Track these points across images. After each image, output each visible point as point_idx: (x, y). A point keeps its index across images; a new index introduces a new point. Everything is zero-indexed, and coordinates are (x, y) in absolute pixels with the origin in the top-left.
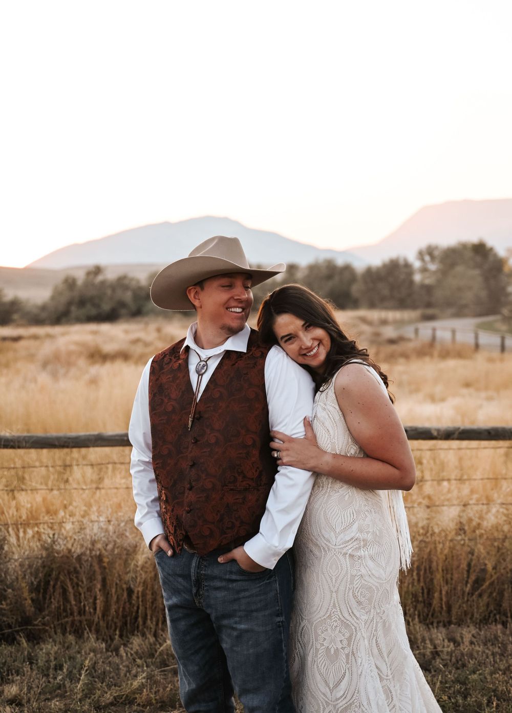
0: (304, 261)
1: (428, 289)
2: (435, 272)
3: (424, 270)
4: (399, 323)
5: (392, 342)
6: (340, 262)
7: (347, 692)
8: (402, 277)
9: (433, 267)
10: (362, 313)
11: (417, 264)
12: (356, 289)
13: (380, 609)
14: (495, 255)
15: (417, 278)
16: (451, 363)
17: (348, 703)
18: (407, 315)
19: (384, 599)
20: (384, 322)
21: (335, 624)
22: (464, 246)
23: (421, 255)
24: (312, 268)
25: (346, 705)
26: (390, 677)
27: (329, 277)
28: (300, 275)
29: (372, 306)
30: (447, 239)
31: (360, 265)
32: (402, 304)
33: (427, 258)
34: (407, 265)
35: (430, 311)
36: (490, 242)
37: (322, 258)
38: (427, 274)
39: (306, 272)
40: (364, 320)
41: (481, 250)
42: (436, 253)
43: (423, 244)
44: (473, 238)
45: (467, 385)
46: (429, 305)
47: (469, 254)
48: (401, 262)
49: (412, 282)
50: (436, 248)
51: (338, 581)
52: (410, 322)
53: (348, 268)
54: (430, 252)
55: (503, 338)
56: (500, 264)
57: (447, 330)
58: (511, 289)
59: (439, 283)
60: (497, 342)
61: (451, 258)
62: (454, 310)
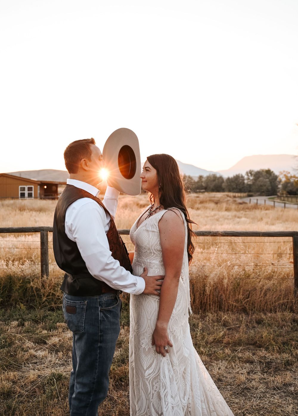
0: (205, 175)
1: (250, 186)
2: (252, 180)
3: (249, 179)
4: (240, 197)
5: (240, 204)
6: (218, 176)
7: (155, 369)
8: (241, 181)
9: (251, 178)
10: (226, 193)
11: (246, 177)
12: (224, 185)
13: (173, 329)
14: (274, 174)
15: (246, 181)
17: (156, 375)
18: (242, 194)
19: (175, 324)
20: (235, 197)
22: (263, 171)
23: (247, 173)
24: (208, 177)
25: (155, 376)
26: (178, 364)
27: (214, 180)
28: (203, 180)
29: (230, 191)
30: (257, 168)
31: (225, 176)
32: (240, 191)
33: (249, 175)
34: (242, 177)
35: (251, 194)
36: (272, 170)
38: (249, 180)
39: (206, 179)
40: (228, 196)
41: (269, 172)
42: (253, 173)
43: (248, 170)
44: (266, 168)
45: (278, 219)
46: (250, 191)
47: (264, 174)
48: (240, 176)
49: (244, 183)
50: (253, 171)
51: (151, 314)
52: (244, 197)
53: (221, 178)
54: (251, 172)
55: (285, 203)
56: (276, 177)
57: (262, 200)
58: (280, 186)
59: (254, 183)
60: (283, 205)
61: (258, 175)
62: (259, 193)
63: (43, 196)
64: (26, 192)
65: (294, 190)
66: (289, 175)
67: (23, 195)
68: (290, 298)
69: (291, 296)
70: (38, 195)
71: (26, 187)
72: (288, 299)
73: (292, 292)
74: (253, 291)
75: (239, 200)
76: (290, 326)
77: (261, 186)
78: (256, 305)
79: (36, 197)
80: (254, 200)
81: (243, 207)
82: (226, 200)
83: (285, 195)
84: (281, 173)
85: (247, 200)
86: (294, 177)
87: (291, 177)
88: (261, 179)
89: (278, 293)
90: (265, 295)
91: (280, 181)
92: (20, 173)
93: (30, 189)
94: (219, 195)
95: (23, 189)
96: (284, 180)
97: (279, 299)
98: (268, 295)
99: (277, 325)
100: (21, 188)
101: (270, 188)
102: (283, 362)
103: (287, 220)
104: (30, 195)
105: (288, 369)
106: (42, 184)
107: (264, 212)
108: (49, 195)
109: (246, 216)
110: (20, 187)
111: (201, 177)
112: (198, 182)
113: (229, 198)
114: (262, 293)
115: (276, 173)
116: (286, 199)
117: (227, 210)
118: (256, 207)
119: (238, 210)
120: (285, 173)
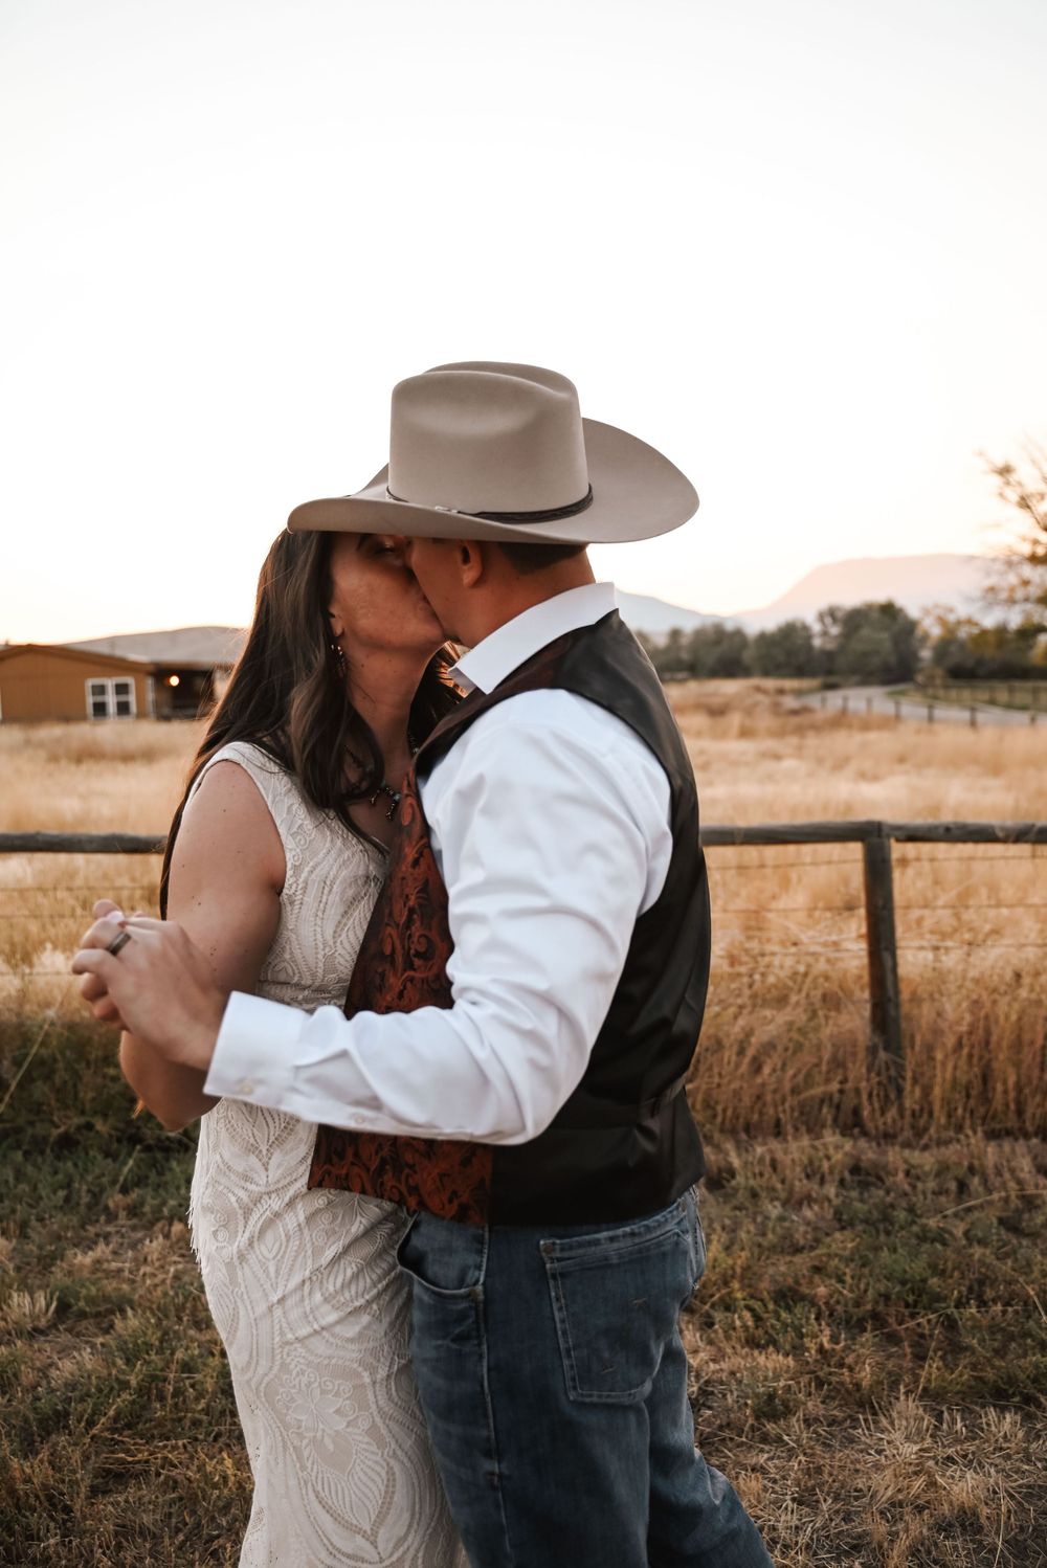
0: (689, 626)
1: (829, 655)
2: (836, 637)
3: (825, 633)
4: (799, 693)
5: (794, 712)
6: (729, 626)
8: (800, 641)
9: (835, 630)
10: (755, 681)
11: (816, 628)
12: (748, 656)
14: (905, 616)
15: (817, 642)
16: (872, 736)
20: (781, 692)
21: (304, 1380)
22: (871, 606)
23: (821, 617)
24: (699, 634)
27: (718, 643)
28: (684, 641)
29: (766, 673)
30: (851, 598)
31: (753, 628)
32: (800, 672)
33: (828, 620)
34: (805, 628)
35: (833, 679)
37: (709, 622)
38: (828, 638)
39: (692, 638)
40: (758, 689)
41: (889, 611)
42: (838, 614)
43: (823, 603)
44: (878, 595)
45: (902, 760)
46: (830, 672)
47: (875, 615)
48: (799, 625)
49: (810, 648)
50: (839, 608)
52: (811, 691)
53: (738, 633)
54: (832, 613)
55: (931, 707)
56: (911, 626)
57: (860, 699)
58: (926, 654)
59: (842, 649)
60: (924, 711)
61: (854, 620)
62: (856, 678)
63: (166, 711)
64: (111, 700)
65: (970, 663)
66: (952, 618)
67: (100, 709)
68: (851, 1076)
69: (857, 1070)
70: (150, 707)
71: (110, 683)
72: (844, 1081)
73: (861, 1055)
74: (709, 1053)
75: (790, 702)
76: (829, 1201)
77: (865, 655)
78: (719, 1108)
79: (141, 715)
80: (835, 700)
81: (797, 723)
82: (749, 701)
83: (938, 681)
84: (926, 612)
85: (814, 701)
86: (970, 622)
87: (959, 623)
88: (865, 632)
89: (807, 1058)
90: (757, 1066)
91: (926, 637)
92: (113, 641)
93: (122, 689)
94: (729, 687)
95: (100, 690)
96: (936, 631)
97: (809, 1081)
98: (766, 1070)
99: (783, 1195)
100: (93, 687)
101: (893, 660)
102: (749, 1402)
103: (928, 763)
104: (123, 709)
105: (765, 1439)
106: (160, 672)
107: (858, 738)
108: (185, 707)
109: (799, 752)
110: (90, 682)
111: (675, 634)
112: (668, 649)
113: (760, 697)
114: (747, 1060)
115: (913, 611)
116: (941, 693)
117: (745, 733)
118: (840, 720)
119: (780, 733)
120: (939, 612)
